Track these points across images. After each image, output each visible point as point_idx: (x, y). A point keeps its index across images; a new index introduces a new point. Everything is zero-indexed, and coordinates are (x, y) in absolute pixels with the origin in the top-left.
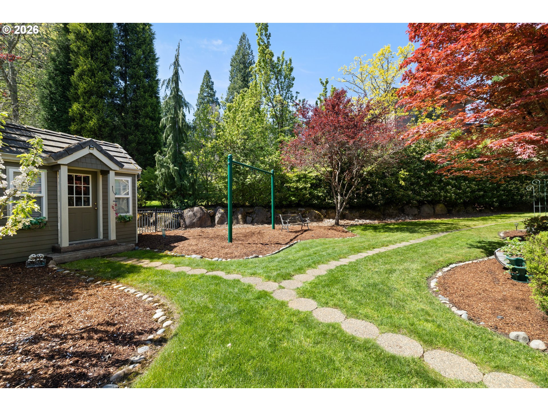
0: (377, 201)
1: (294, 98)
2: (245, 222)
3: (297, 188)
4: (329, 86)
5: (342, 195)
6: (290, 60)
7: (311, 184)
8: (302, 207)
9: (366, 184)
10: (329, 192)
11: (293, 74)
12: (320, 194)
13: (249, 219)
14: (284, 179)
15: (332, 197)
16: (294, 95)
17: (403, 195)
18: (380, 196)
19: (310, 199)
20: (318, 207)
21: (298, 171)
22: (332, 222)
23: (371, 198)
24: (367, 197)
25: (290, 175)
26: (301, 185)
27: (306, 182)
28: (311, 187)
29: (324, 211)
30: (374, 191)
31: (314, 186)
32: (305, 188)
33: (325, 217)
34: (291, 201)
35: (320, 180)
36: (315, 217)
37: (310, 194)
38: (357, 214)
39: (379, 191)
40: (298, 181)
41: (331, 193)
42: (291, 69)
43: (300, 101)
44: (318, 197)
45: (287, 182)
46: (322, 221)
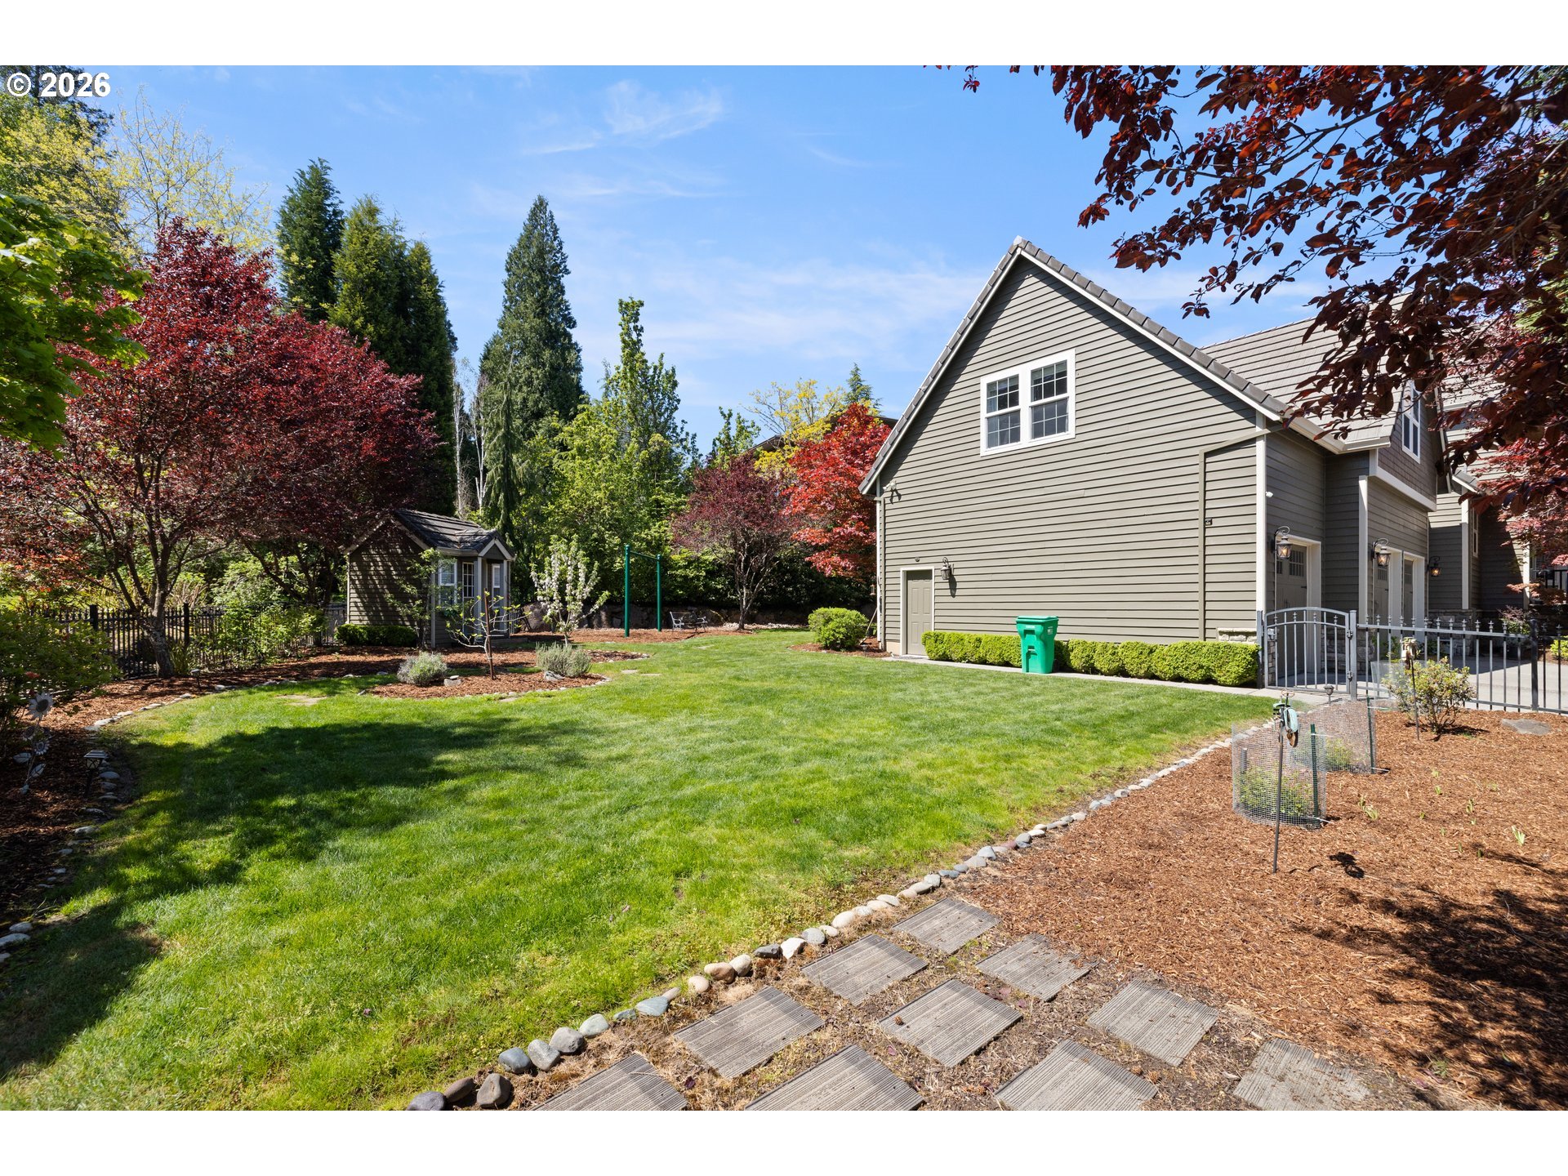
0: (799, 598)
1: (678, 430)
2: (611, 625)
3: (686, 577)
4: (733, 420)
5: (747, 588)
6: (673, 370)
7: (707, 571)
8: (693, 605)
9: (784, 574)
10: (732, 583)
11: (677, 391)
12: (719, 587)
13: (615, 620)
14: (666, 563)
15: (735, 593)
16: (680, 425)
17: (835, 591)
18: (803, 591)
19: (705, 594)
20: (717, 606)
21: (687, 553)
22: (736, 626)
23: (791, 593)
24: (786, 592)
25: (676, 557)
26: (691, 573)
27: (698, 568)
28: (705, 577)
29: (724, 611)
30: (796, 584)
31: (711, 574)
32: (697, 577)
33: (726, 620)
34: (678, 596)
35: (720, 565)
36: (712, 620)
37: (705, 586)
38: (772, 616)
39: (801, 583)
40: (686, 567)
41: (734, 585)
42: (675, 384)
43: (687, 434)
44: (717, 591)
45: (671, 568)
46: (721, 625)
